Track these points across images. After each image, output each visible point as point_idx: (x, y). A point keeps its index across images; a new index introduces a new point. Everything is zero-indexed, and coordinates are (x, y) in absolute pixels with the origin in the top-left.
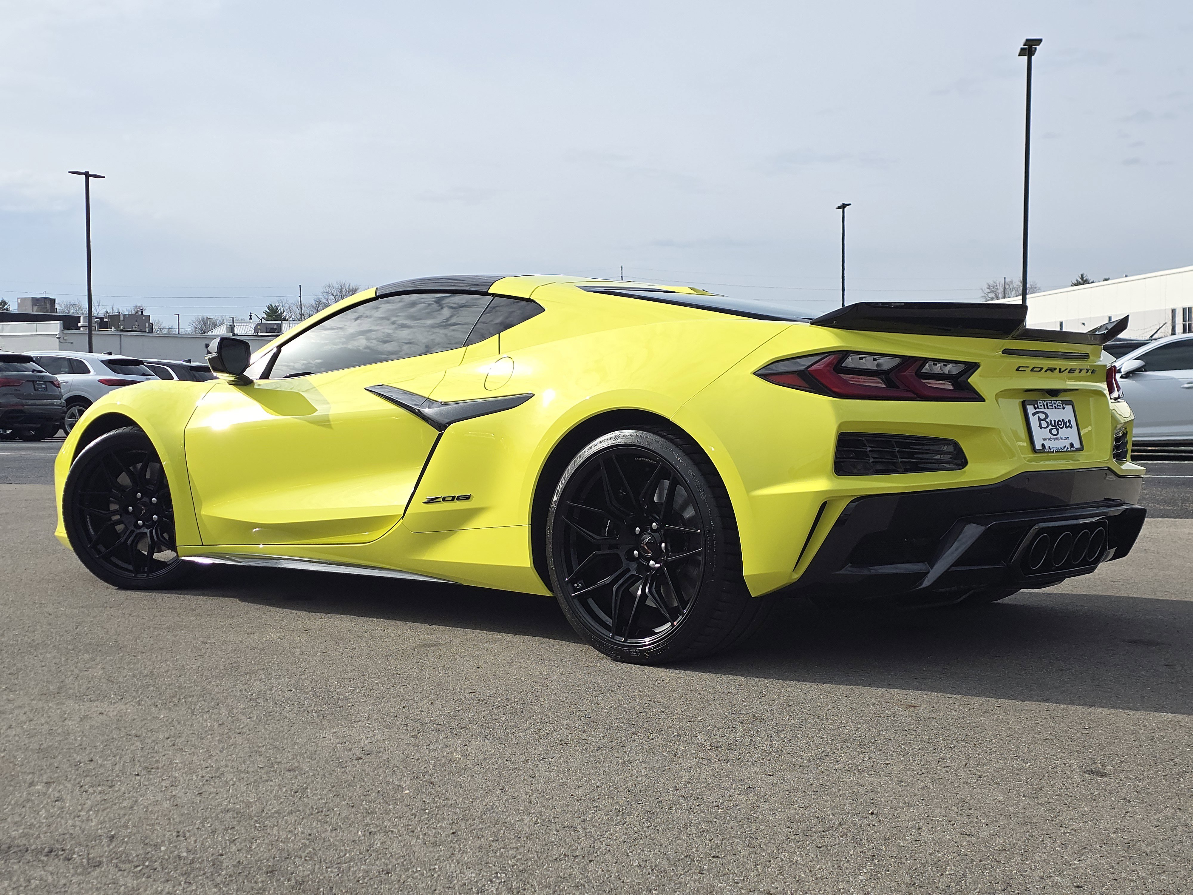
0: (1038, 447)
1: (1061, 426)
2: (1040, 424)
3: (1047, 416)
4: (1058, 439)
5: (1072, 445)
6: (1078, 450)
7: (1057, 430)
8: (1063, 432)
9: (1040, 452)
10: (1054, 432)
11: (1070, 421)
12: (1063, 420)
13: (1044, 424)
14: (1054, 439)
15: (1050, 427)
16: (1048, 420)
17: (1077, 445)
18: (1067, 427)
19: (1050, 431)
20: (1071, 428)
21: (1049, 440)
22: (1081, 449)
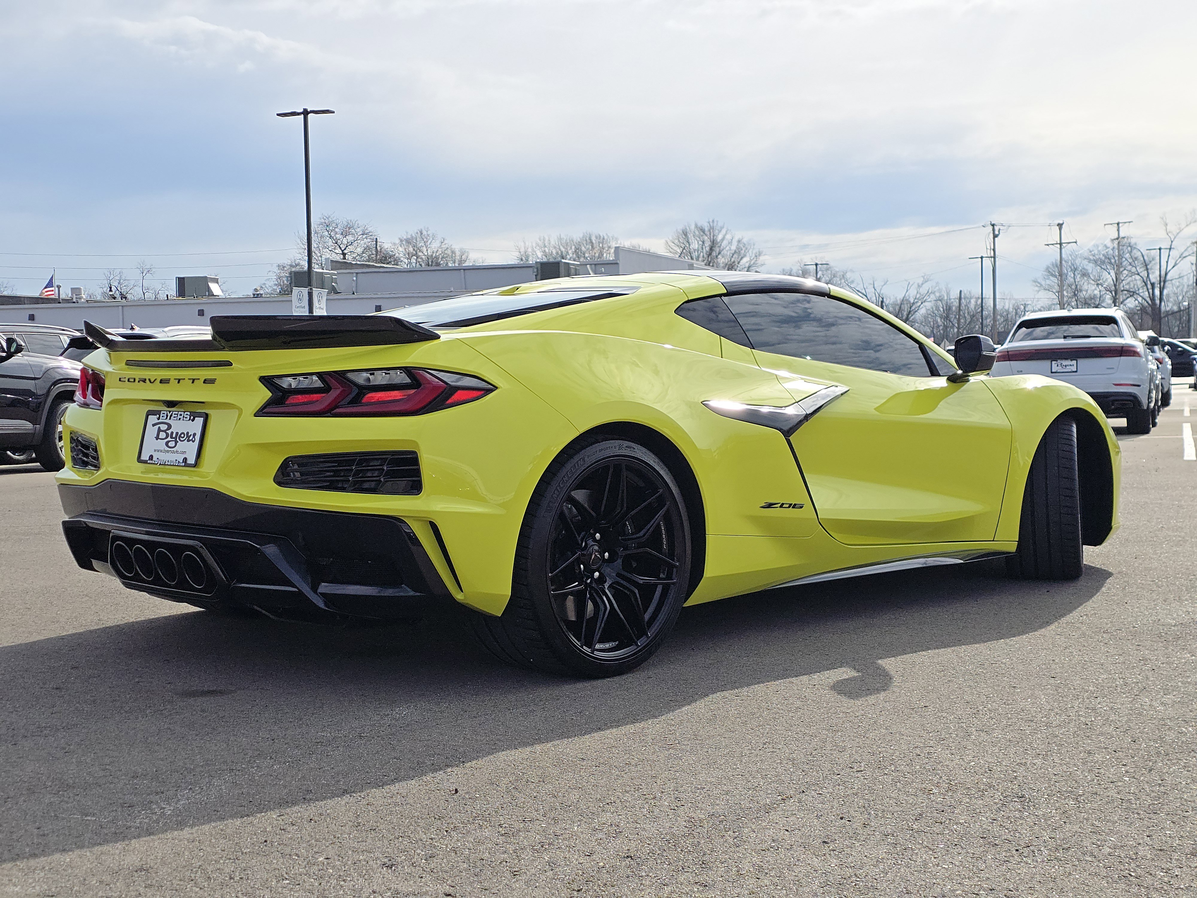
0: (145, 457)
1: (181, 439)
2: (158, 435)
3: (170, 427)
4: (173, 452)
5: (185, 460)
6: (190, 466)
7: (176, 442)
8: (182, 445)
9: (145, 462)
10: (172, 444)
11: (195, 435)
12: (188, 433)
13: (162, 435)
14: (168, 451)
15: (169, 439)
16: (169, 432)
17: (191, 460)
18: (188, 441)
19: (167, 444)
20: (193, 442)
21: (161, 451)
22: (195, 465)
